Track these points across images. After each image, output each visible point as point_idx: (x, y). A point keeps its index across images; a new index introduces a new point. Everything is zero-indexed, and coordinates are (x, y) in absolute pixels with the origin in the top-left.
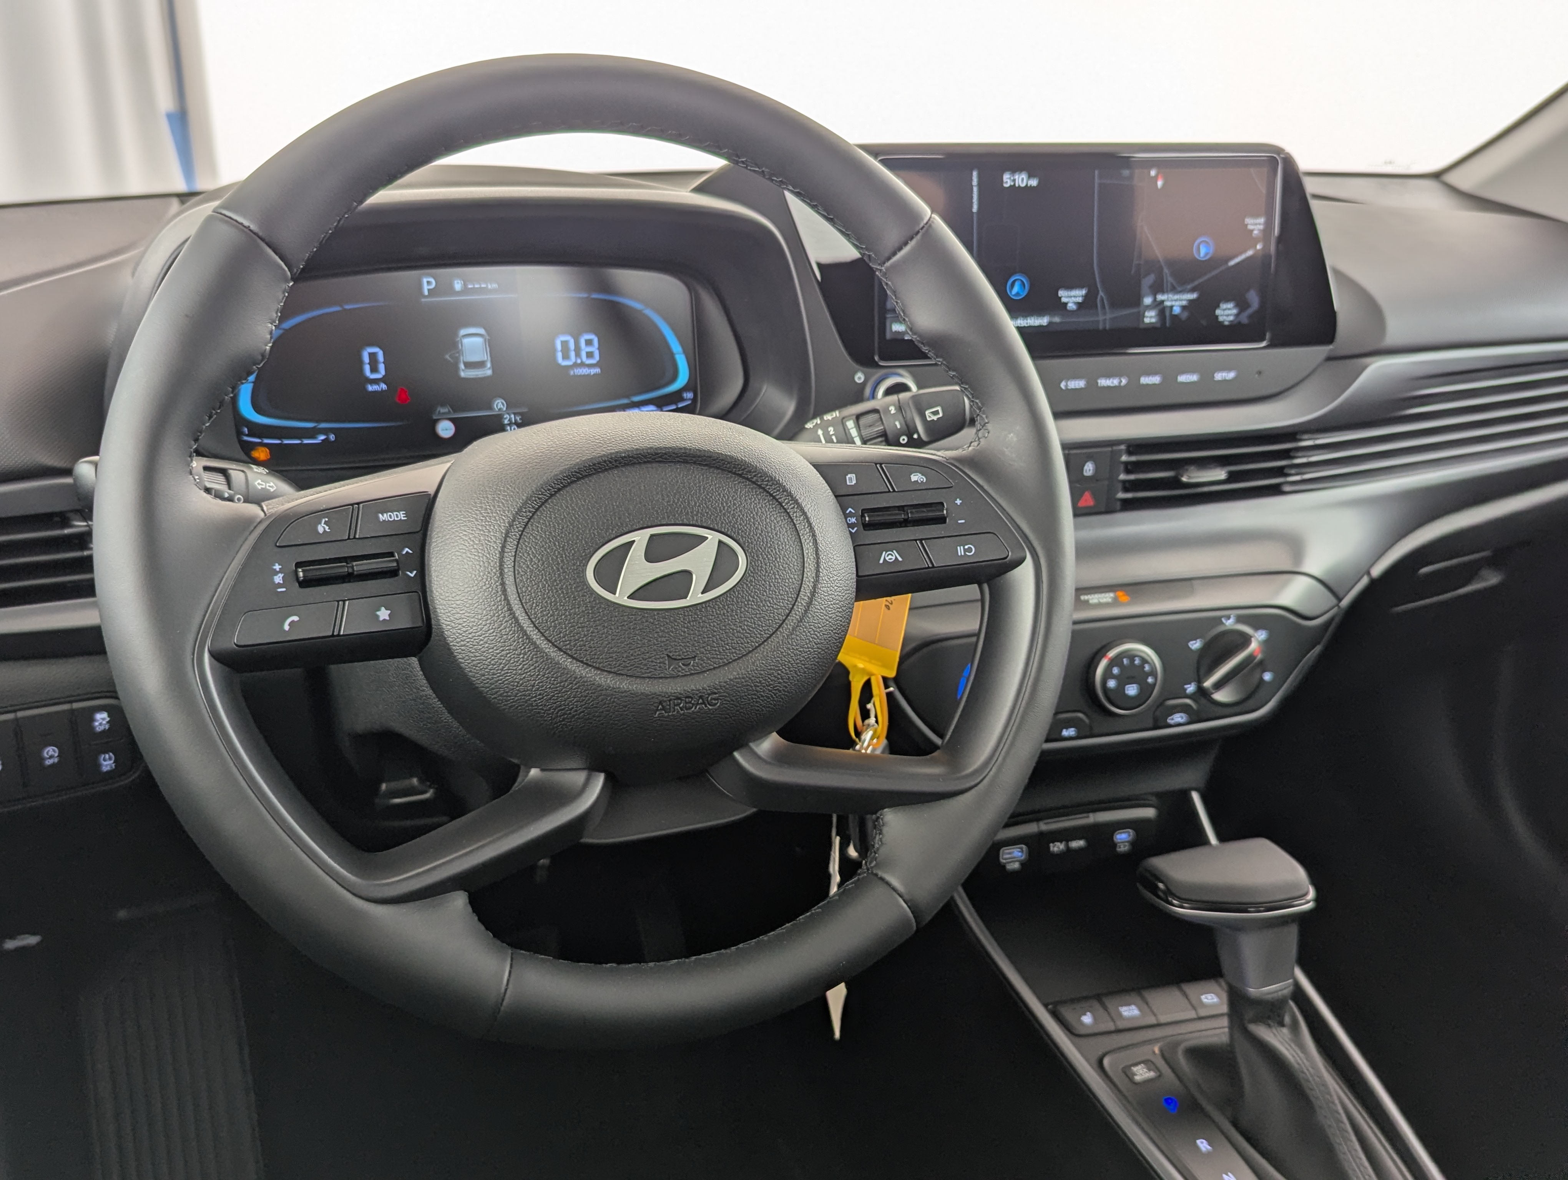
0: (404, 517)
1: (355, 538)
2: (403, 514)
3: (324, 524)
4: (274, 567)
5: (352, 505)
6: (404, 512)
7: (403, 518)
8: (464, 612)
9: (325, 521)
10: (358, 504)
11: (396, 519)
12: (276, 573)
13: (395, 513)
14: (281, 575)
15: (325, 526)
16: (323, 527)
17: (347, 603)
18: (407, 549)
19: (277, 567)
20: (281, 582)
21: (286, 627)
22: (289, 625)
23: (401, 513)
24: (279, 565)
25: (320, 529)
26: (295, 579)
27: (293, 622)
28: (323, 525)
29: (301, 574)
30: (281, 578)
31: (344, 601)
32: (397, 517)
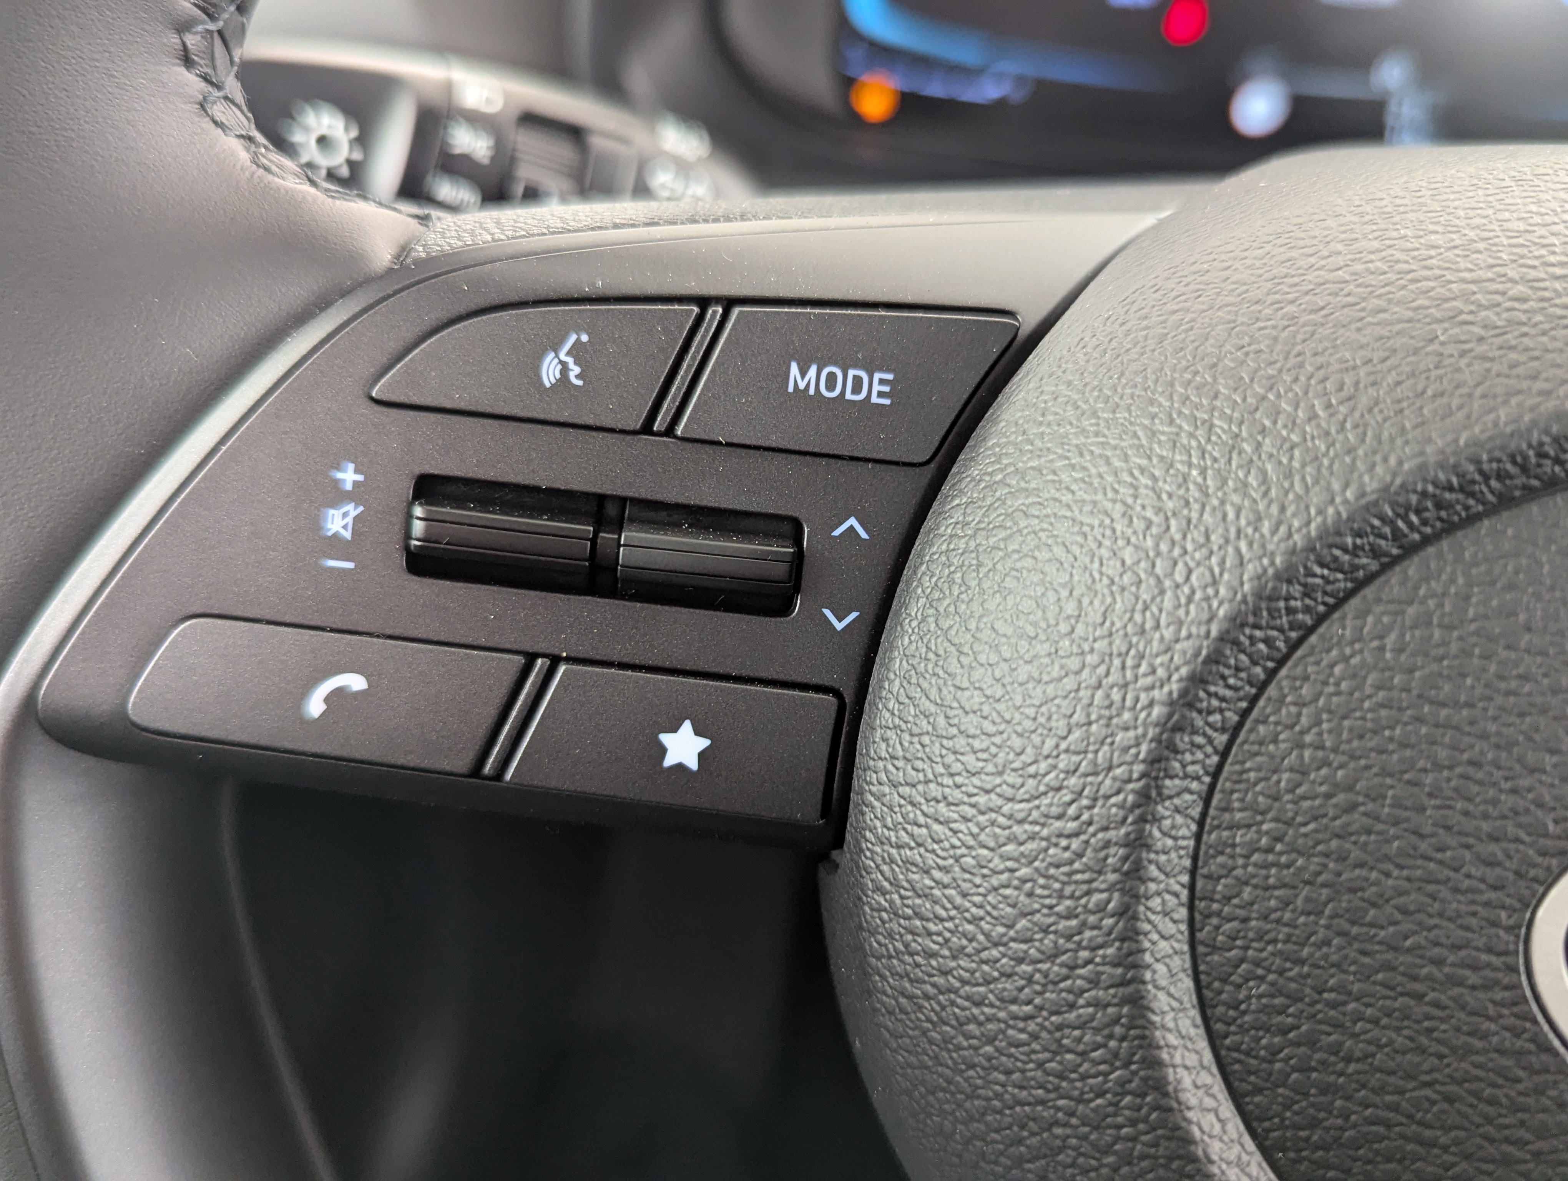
0: (881, 394)
1: (670, 431)
2: (882, 382)
3: (569, 353)
4: (340, 475)
5: (704, 302)
6: (890, 377)
7: (875, 399)
8: (946, 879)
9: (578, 341)
10: (729, 303)
11: (849, 396)
12: (338, 497)
13: (851, 373)
14: (352, 510)
15: (570, 360)
16: (564, 364)
17: (562, 669)
18: (852, 521)
19: (348, 476)
20: (347, 535)
21: (315, 706)
22: (327, 700)
23: (877, 376)
24: (356, 471)
25: (550, 371)
26: (397, 535)
27: (339, 693)
28: (562, 356)
29: (418, 528)
30: (349, 520)
31: (555, 661)
32: (857, 389)
